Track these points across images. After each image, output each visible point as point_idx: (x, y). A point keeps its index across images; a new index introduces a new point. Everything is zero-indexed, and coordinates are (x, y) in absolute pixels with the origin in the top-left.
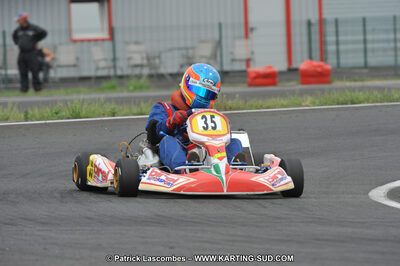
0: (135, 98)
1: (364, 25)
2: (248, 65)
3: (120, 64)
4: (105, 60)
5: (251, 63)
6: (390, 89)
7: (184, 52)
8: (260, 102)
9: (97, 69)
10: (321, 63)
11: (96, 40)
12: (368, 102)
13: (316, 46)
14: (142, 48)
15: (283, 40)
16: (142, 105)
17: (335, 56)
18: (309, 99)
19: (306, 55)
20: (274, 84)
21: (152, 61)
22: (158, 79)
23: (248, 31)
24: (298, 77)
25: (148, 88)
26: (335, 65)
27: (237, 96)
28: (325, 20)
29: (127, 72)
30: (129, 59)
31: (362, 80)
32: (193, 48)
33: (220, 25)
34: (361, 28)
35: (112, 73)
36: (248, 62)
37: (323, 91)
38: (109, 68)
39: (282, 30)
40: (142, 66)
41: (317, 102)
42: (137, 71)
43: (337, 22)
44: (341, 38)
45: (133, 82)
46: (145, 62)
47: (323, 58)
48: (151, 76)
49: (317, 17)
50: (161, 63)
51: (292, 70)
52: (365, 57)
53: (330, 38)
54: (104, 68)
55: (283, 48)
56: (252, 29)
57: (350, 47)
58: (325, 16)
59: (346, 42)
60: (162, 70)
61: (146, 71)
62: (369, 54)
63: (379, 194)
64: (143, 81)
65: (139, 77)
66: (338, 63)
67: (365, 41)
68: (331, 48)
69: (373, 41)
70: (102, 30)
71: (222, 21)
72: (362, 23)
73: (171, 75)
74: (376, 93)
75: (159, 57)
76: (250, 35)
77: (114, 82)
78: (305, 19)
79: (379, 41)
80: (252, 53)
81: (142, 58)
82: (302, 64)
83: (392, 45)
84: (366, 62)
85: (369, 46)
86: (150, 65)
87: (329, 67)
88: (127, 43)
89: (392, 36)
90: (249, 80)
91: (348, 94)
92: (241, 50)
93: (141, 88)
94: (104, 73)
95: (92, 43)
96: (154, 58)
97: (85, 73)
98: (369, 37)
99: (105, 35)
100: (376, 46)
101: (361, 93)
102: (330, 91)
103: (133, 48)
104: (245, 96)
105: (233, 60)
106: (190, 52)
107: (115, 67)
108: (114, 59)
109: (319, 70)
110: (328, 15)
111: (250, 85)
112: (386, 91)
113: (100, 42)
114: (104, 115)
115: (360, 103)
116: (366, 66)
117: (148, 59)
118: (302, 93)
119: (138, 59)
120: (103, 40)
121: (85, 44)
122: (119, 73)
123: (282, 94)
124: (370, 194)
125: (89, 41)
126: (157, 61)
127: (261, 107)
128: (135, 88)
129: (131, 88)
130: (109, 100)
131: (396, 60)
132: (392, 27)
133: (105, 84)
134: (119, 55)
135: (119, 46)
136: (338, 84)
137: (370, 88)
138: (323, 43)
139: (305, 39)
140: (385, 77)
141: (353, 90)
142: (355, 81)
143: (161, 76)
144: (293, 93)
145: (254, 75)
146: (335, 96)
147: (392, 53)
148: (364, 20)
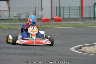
0: (15, 24)
1: (70, 8)
2: (42, 17)
3: (11, 16)
4: (8, 15)
5: (43, 17)
6: (76, 24)
7: (27, 13)
8: (45, 26)
9: (6, 17)
10: (59, 17)
11: (5, 10)
12: (70, 27)
13: (58, 13)
14: (16, 12)
15: (50, 11)
16: (16, 26)
17: (63, 16)
18: (57, 26)
19: (56, 15)
20: (48, 22)
21: (19, 16)
22: (20, 20)
23: (42, 9)
24: (54, 20)
25: (18, 22)
26: (63, 18)
27: (39, 24)
28: (60, 7)
29: (13, 18)
30: (13, 15)
31: (69, 22)
32: (29, 13)
33: (35, 7)
34: (69, 9)
35: (9, 18)
36: (42, 16)
37: (60, 24)
38: (8, 17)
39: (50, 9)
40: (16, 17)
41: (58, 26)
42: (15, 18)
43: (63, 7)
44: (64, 11)
45: (14, 20)
46: (17, 16)
47: (60, 16)
48: (18, 19)
49: (59, 6)
50: (21, 16)
51: (52, 19)
52: (70, 16)
53: (62, 11)
54: (7, 17)
55: (50, 13)
56: (43, 9)
57: (66, 13)
58: (60, 6)
59: (65, 12)
60: (21, 18)
61: (17, 18)
62: (71, 15)
63: (73, 49)
64: (17, 20)
65: (16, 19)
66: (63, 17)
67: (70, 12)
68: (62, 14)
69: (72, 12)
70: (7, 8)
71: (36, 6)
72: (69, 8)
73: (23, 19)
74: (72, 25)
75: (21, 15)
76: (43, 10)
77: (10, 20)
78: (56, 6)
79: (73, 12)
80: (43, 14)
81: (17, 15)
82: (55, 17)
83: (76, 13)
84: (70, 17)
85: (71, 13)
86: (18, 17)
87: (61, 18)
88: (13, 11)
89: (76, 11)
90: (42, 21)
91: (66, 25)
92: (40, 13)
93: (16, 22)
94: (7, 18)
95: (5, 11)
96: (19, 15)
97: (3, 18)
98: (71, 11)
99: (8, 9)
100: (72, 13)
101: (69, 25)
102: (62, 24)
103: (14, 12)
104: (41, 25)
105: (38, 16)
106: (28, 13)
107: (10, 17)
108: (10, 15)
109: (59, 19)
110: (61, 6)
111: (42, 22)
112: (75, 24)
113: (6, 11)
114: (7, 28)
115: (69, 27)
116: (70, 18)
117: (18, 15)
118: (55, 24)
119: (15, 15)
120: (7, 10)
121: (3, 11)
122: (11, 18)
123: (50, 24)
124: (71, 49)
125: (4, 10)
126: (20, 16)
127: (45, 27)
128: (15, 22)
129: (14, 22)
130: (8, 25)
131: (77, 17)
132: (76, 9)
133: (7, 21)
134: (11, 14)
135: (11, 12)
136: (63, 22)
137: (71, 23)
138: (60, 12)
139: (56, 11)
140: (75, 21)
141: (67, 24)
142: (67, 22)
143: (21, 19)
144: (53, 24)
145: (43, 20)
146: (63, 25)
147: (76, 15)
148: (70, 7)
